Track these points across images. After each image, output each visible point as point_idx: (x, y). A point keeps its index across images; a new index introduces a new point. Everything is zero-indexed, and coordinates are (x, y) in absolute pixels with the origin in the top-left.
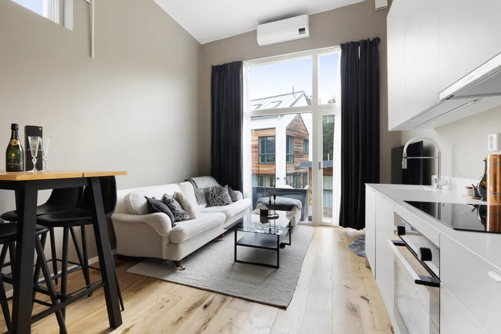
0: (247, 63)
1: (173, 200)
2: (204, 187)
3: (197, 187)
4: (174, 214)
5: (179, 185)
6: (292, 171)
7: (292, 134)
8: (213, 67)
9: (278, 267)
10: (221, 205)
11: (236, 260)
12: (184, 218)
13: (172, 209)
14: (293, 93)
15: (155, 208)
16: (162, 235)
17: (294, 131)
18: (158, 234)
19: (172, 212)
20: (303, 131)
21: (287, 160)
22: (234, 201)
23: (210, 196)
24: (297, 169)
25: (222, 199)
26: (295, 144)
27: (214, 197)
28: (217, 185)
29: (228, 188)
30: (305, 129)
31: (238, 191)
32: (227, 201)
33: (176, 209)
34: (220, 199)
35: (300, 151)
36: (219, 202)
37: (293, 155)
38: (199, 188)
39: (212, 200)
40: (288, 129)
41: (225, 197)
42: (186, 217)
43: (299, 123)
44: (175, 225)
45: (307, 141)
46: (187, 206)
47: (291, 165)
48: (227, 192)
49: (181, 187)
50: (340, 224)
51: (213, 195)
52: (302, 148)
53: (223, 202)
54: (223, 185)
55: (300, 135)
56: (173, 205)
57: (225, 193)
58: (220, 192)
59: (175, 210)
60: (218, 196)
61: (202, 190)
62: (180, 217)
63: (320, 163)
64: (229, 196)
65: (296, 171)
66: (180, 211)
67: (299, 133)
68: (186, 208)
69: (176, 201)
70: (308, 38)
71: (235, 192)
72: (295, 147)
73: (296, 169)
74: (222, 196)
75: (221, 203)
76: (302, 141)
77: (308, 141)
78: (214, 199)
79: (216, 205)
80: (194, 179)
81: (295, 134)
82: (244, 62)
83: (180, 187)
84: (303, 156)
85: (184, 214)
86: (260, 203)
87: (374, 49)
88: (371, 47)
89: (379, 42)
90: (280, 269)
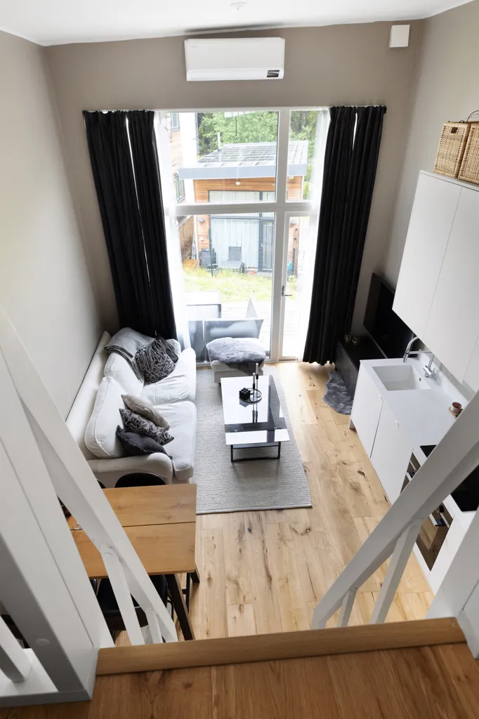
8: (86, 114)
9: (279, 457)
10: (165, 377)
11: (232, 461)
22: (175, 362)
27: (154, 369)
31: (173, 340)
32: (170, 368)
41: (167, 365)
42: (166, 434)
46: (159, 419)
50: (305, 358)
53: (167, 372)
63: (284, 287)
64: (170, 358)
66: (160, 432)
68: (158, 422)
71: (169, 341)
74: (164, 365)
75: (165, 374)
79: (160, 379)
85: (163, 433)
86: (217, 361)
87: (376, 124)
88: (373, 118)
89: (385, 112)
90: (281, 459)
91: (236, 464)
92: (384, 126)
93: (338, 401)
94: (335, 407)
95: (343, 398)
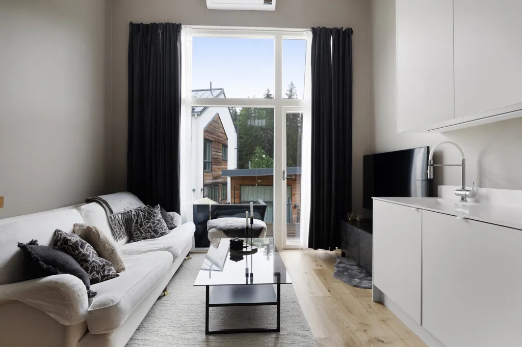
0: (188, 29)
1: (82, 243)
2: (123, 211)
3: (111, 212)
4: (86, 269)
5: (79, 210)
6: (210, 181)
7: (210, 137)
8: (131, 24)
9: (278, 330)
10: (153, 237)
11: (208, 333)
12: (106, 273)
13: (83, 260)
14: (211, 90)
15: (45, 266)
16: (67, 324)
17: (212, 134)
18: (57, 322)
19: (82, 266)
20: (222, 135)
21: (205, 168)
22: (171, 229)
23: (134, 224)
24: (215, 178)
25: (154, 227)
26: (213, 149)
27: (141, 225)
28: (143, 205)
29: (161, 210)
30: (223, 132)
31: (174, 213)
32: (162, 229)
33: (91, 259)
34: (150, 227)
35: (219, 157)
36: (149, 232)
37: (211, 163)
38: (115, 211)
39: (138, 230)
40: (206, 131)
41: (158, 224)
42: (109, 270)
43: (218, 125)
44: (94, 294)
45: (225, 146)
46: (108, 250)
47: (210, 174)
48: (160, 216)
49: (83, 213)
50: (310, 246)
51: (139, 221)
52: (221, 154)
53: (156, 232)
54: (153, 205)
55: (218, 139)
56: (84, 251)
57: (158, 218)
58: (149, 216)
59: (88, 261)
60: (148, 222)
61: (120, 216)
62: (98, 272)
63: (284, 171)
64: (164, 221)
65: (214, 181)
66: (98, 261)
67: (218, 136)
68: (106, 254)
69: (88, 244)
70: (273, 11)
71: (171, 213)
72: (213, 153)
73: (213, 179)
74: (154, 223)
75: (153, 233)
76: (221, 146)
77: (227, 146)
78: (141, 229)
79: (145, 238)
80: (104, 197)
81: (213, 138)
82: (183, 26)
83: (81, 214)
84: (221, 163)
85: (104, 265)
86: (214, 229)
87: (347, 40)
88: (344, 37)
89: (352, 33)
90: (281, 332)
91: (211, 338)
92: (352, 42)
93: (352, 277)
94: (349, 282)
95: (356, 275)
